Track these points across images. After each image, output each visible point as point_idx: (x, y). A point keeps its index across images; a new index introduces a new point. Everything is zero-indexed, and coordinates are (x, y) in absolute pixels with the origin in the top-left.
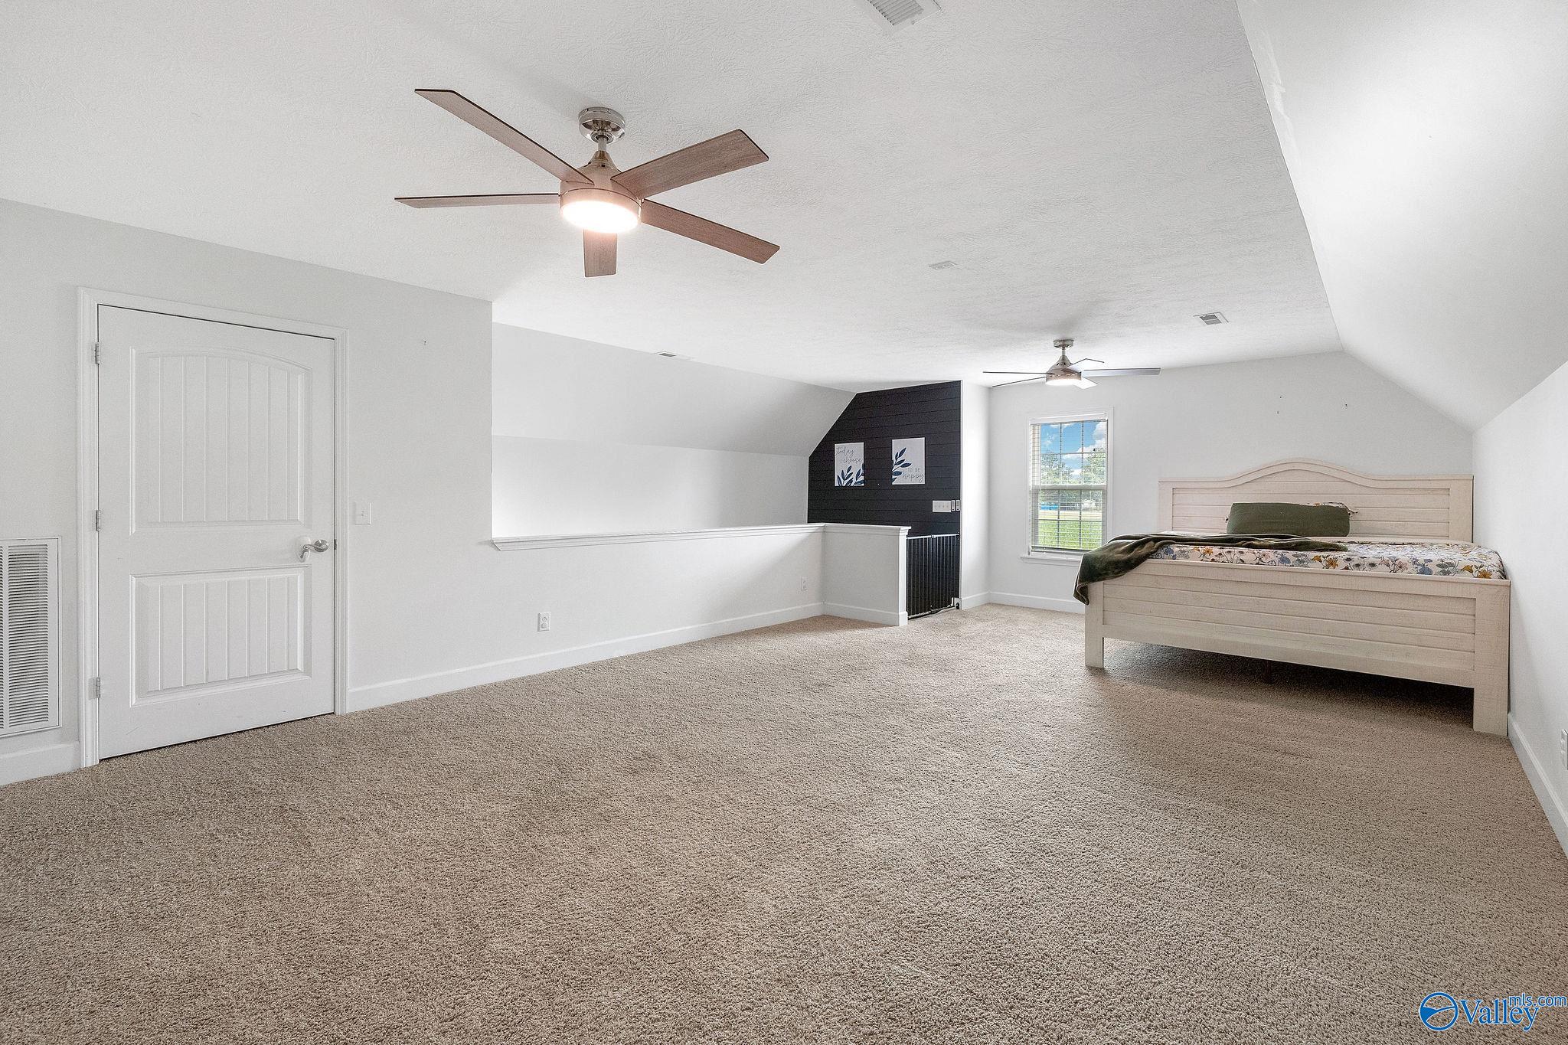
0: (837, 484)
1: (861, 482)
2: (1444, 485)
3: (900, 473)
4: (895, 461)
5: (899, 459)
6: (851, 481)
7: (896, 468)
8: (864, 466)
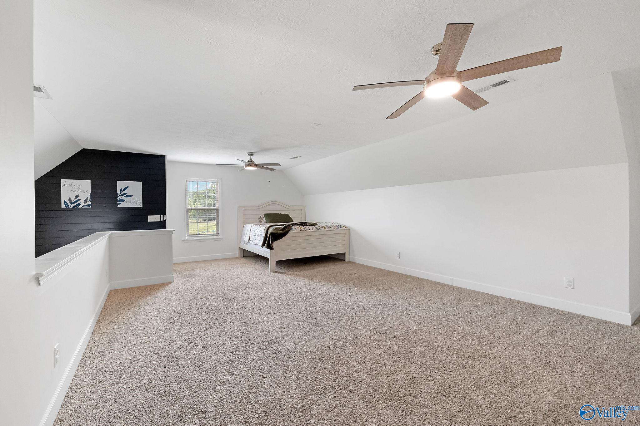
0: (63, 206)
1: (89, 205)
2: (300, 208)
3: (124, 201)
4: (119, 194)
5: (123, 193)
6: (79, 205)
7: (120, 198)
8: (91, 195)
